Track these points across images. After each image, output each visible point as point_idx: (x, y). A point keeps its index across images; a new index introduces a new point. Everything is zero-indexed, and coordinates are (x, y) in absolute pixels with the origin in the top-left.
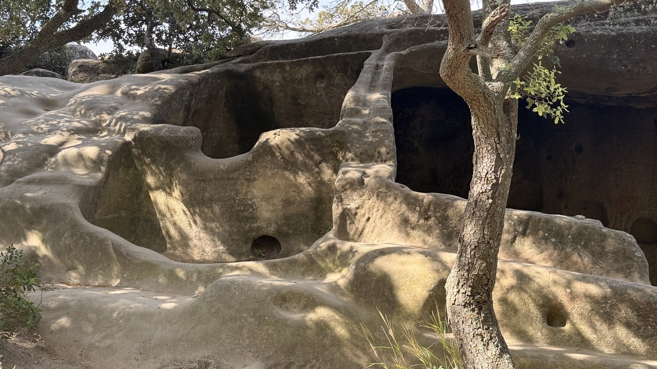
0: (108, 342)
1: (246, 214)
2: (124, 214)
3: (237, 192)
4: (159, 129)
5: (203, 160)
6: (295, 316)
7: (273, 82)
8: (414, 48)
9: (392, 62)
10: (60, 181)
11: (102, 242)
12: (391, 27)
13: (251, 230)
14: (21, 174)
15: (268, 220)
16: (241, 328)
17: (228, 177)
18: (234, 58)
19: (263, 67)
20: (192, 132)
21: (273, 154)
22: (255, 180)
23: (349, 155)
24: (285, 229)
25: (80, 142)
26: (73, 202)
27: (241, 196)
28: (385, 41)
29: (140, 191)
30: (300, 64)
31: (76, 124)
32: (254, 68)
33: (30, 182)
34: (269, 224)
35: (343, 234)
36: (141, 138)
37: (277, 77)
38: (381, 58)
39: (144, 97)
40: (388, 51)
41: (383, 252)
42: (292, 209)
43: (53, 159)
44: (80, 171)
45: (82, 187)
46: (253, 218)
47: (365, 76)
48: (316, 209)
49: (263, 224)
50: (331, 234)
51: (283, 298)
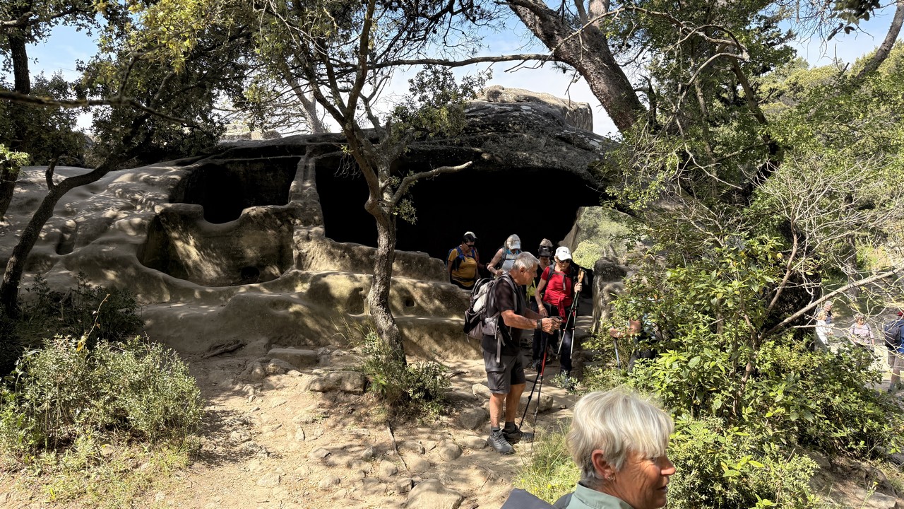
0: (178, 334)
1: (238, 256)
2: (158, 258)
3: (232, 244)
4: (177, 206)
5: (207, 225)
6: (282, 312)
7: (239, 171)
8: (325, 155)
9: (314, 164)
10: (120, 242)
11: (156, 278)
12: (310, 141)
13: (241, 264)
14: (93, 238)
15: (252, 258)
16: (253, 321)
17: (225, 235)
18: (210, 155)
19: (231, 163)
20: (198, 208)
21: (252, 222)
22: (242, 236)
23: (298, 221)
24: (262, 263)
25: (126, 215)
26: (133, 254)
27: (234, 246)
28: (308, 151)
29: (168, 245)
30: (256, 162)
31: (122, 204)
32: (226, 163)
33: (102, 243)
34: (252, 261)
35: (300, 266)
36: (165, 213)
37: (241, 169)
38: (307, 161)
39: (160, 184)
40: (310, 156)
41: (325, 275)
42: (266, 252)
43: (112, 227)
44: (132, 233)
45: (136, 245)
46: (243, 258)
47: (299, 173)
48: (280, 251)
49: (249, 261)
50: (294, 266)
51: (275, 304)
